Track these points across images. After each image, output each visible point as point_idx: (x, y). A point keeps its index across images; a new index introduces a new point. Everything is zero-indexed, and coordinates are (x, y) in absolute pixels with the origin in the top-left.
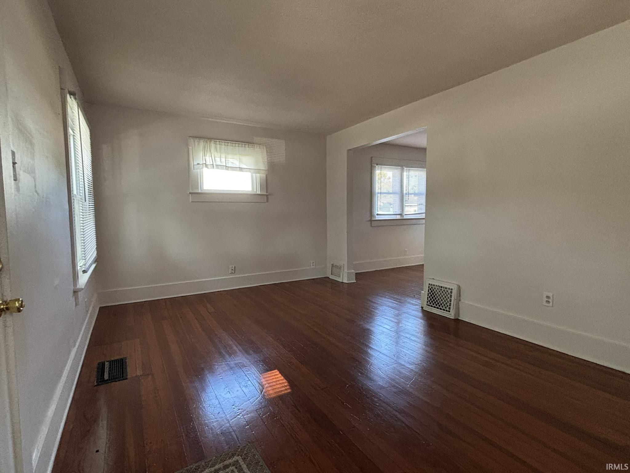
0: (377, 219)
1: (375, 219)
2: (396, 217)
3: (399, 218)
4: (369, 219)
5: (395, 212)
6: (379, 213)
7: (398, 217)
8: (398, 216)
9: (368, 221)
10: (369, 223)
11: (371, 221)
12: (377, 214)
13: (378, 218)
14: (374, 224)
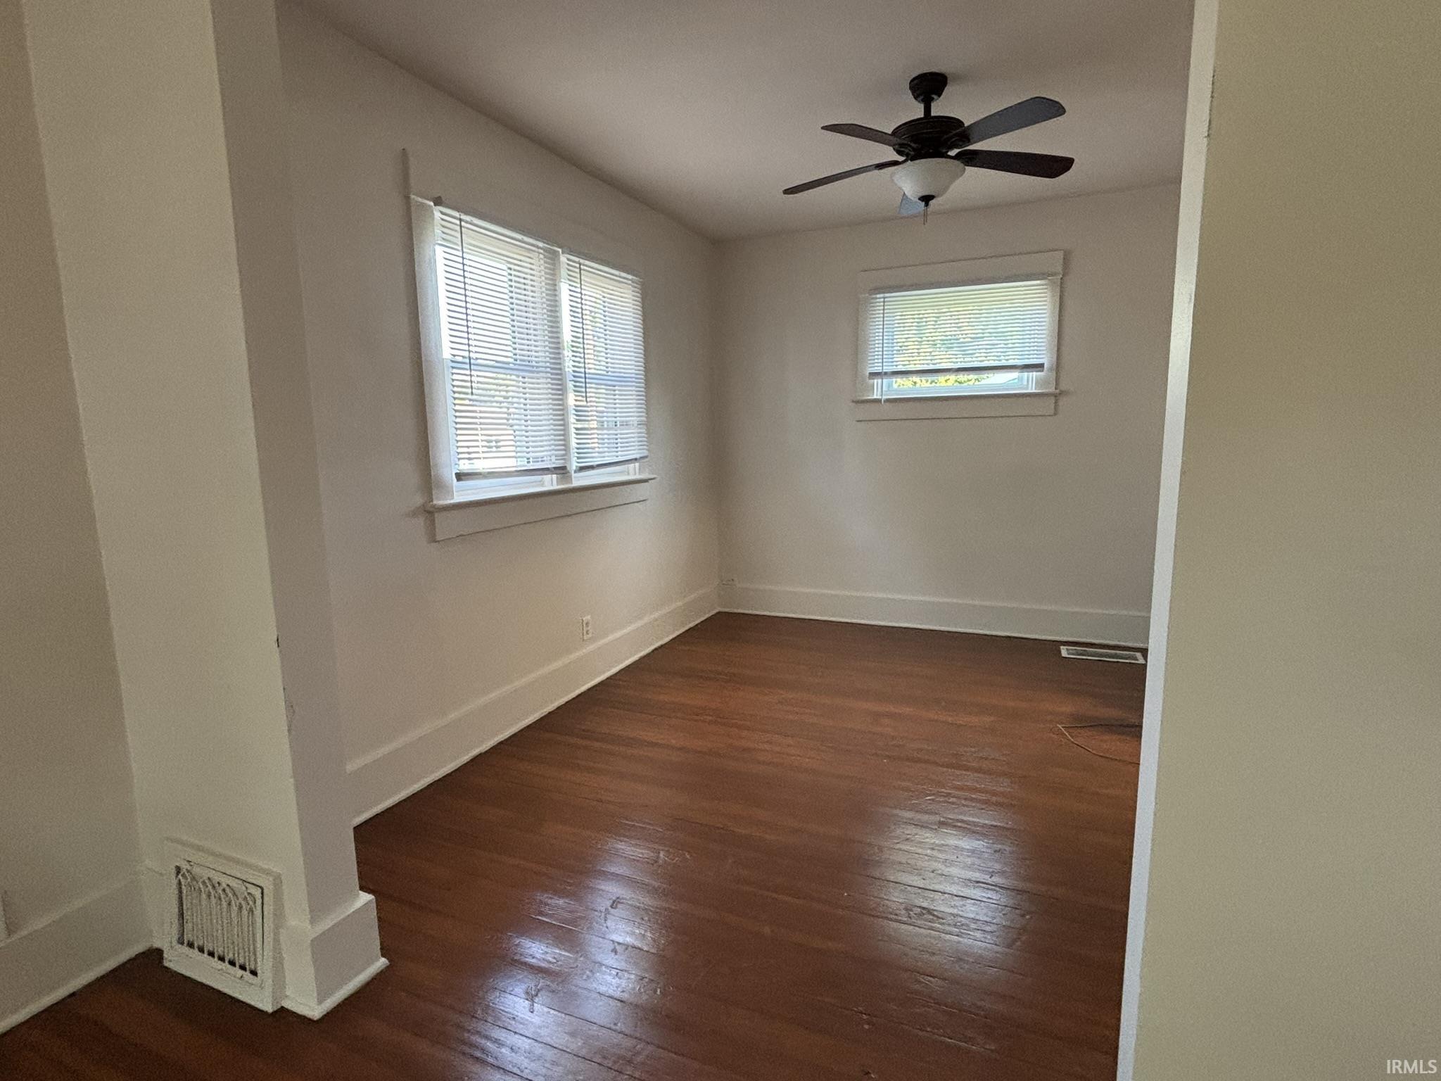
0: (458, 498)
1: (452, 502)
2: (542, 483)
3: (556, 487)
4: (419, 500)
5: (536, 460)
6: (465, 466)
7: (550, 483)
8: (547, 478)
9: (414, 514)
10: (421, 521)
11: (430, 512)
12: (460, 476)
13: (462, 493)
14: (445, 525)
